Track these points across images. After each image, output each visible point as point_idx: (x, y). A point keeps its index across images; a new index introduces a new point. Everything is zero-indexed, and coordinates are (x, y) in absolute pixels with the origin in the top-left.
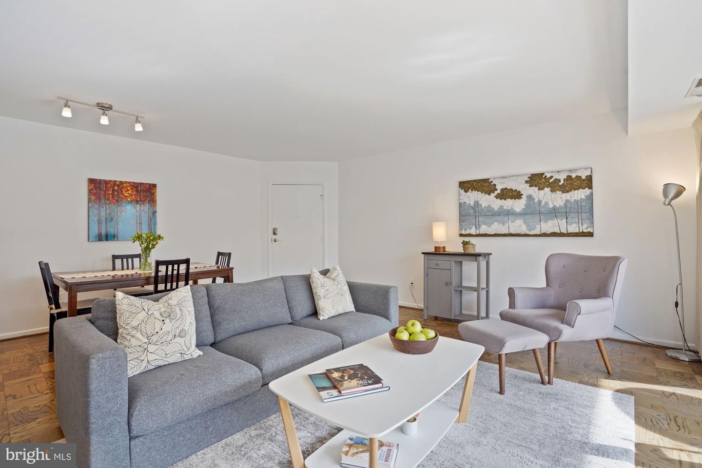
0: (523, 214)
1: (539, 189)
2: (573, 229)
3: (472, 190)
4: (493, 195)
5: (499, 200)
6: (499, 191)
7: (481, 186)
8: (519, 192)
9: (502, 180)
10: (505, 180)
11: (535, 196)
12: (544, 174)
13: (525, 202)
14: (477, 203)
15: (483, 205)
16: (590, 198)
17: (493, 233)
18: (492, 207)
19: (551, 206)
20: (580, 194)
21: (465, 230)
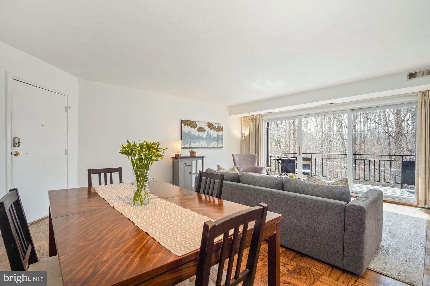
0: (206, 139)
1: (211, 129)
2: (219, 146)
3: (188, 125)
4: (196, 129)
5: (198, 132)
6: (198, 128)
7: (191, 124)
8: (205, 129)
9: (199, 123)
10: (200, 123)
11: (209, 132)
12: (212, 123)
13: (206, 134)
14: (189, 132)
15: (192, 134)
16: (223, 134)
17: (196, 147)
18: (196, 134)
19: (214, 136)
20: (220, 133)
21: (185, 145)
